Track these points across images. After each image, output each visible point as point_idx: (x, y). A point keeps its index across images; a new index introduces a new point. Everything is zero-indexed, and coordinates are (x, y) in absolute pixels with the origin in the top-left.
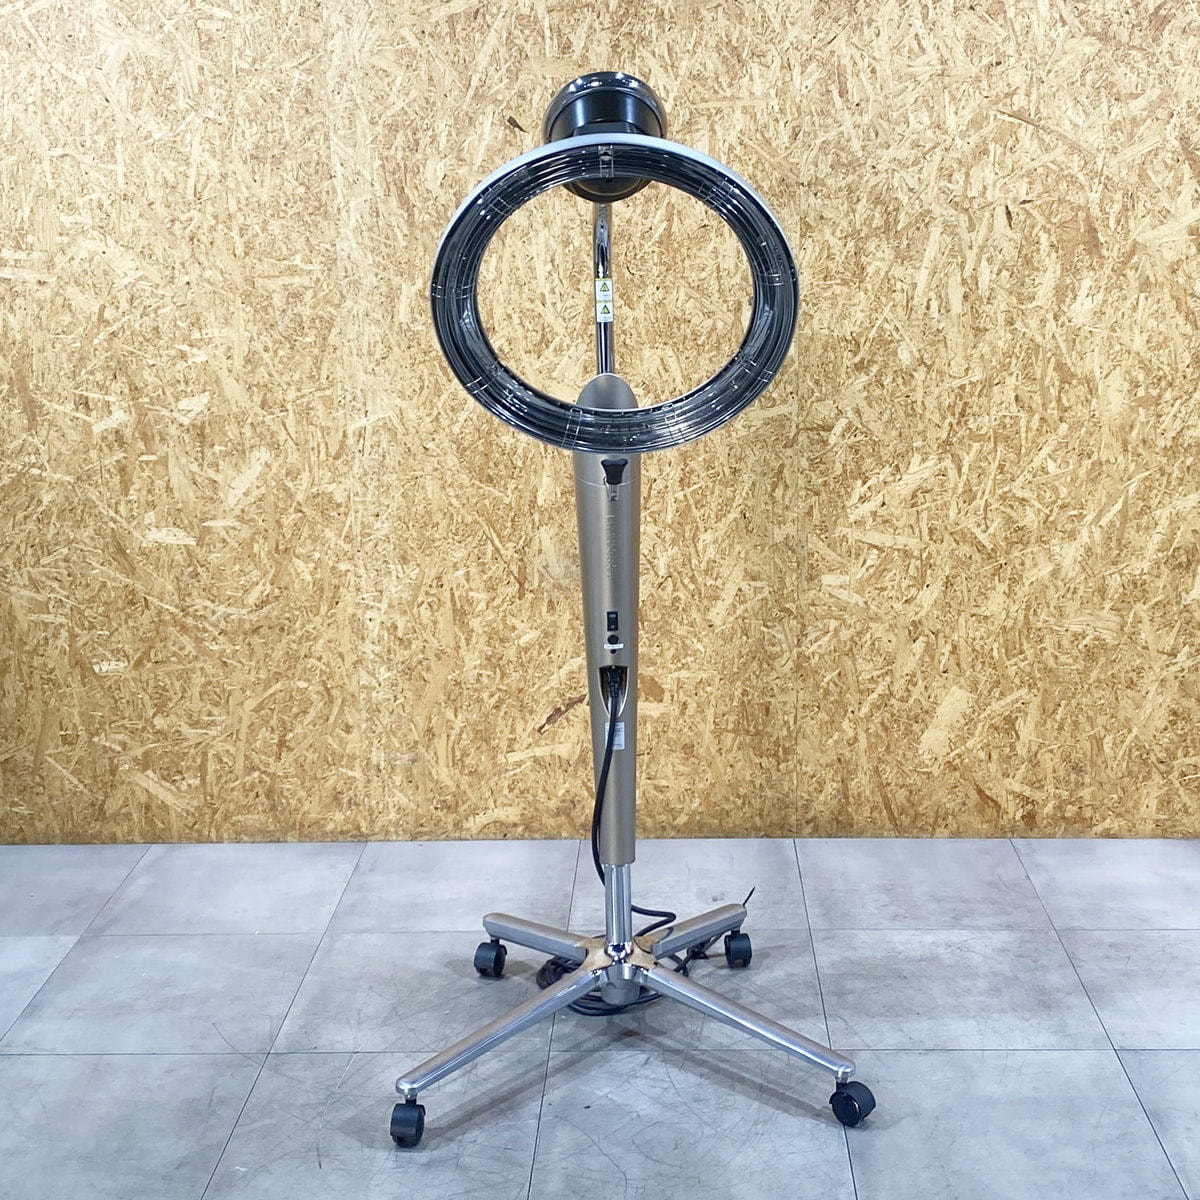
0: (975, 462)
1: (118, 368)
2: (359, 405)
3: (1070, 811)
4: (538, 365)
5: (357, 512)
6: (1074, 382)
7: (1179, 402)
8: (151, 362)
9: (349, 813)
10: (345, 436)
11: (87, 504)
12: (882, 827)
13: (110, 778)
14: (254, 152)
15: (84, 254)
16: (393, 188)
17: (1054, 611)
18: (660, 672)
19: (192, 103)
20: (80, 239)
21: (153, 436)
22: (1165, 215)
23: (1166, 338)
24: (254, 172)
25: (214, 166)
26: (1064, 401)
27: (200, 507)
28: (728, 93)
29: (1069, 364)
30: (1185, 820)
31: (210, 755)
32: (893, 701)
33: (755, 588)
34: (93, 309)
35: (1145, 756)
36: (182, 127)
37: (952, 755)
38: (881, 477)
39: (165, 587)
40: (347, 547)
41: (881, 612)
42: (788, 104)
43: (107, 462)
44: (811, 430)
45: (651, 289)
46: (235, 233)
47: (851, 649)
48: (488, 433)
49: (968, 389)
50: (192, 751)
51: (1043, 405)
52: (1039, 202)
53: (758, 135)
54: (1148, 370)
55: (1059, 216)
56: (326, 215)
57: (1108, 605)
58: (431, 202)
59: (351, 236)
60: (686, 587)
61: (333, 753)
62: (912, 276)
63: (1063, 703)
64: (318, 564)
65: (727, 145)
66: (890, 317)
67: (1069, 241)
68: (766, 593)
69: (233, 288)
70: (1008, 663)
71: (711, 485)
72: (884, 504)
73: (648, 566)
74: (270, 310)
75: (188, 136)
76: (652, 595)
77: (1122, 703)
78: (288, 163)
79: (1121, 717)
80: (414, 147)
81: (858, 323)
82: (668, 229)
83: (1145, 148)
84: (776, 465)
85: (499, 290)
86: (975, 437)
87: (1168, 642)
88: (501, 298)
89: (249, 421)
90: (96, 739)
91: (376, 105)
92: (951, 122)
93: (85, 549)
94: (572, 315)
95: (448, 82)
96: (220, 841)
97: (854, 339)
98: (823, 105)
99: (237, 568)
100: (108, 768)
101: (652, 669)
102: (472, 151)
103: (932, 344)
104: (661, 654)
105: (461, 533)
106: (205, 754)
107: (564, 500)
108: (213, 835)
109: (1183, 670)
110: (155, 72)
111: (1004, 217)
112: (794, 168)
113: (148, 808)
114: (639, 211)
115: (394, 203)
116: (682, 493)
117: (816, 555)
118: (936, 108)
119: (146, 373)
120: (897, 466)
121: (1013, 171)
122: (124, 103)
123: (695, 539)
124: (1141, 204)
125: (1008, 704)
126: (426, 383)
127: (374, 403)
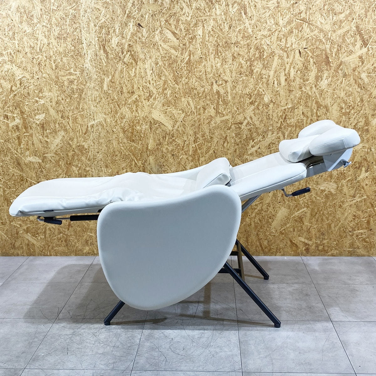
0: (289, 134)
1: (17, 106)
2: (92, 117)
3: (321, 248)
4: (148, 103)
5: (92, 151)
6: (322, 108)
7: (356, 114)
8: (27, 104)
9: (90, 247)
10: (88, 127)
11: (9, 149)
12: (259, 253)
13: (16, 235)
14: (58, 36)
15: (6, 69)
16: (102, 47)
17: (315, 183)
19: (38, 21)
20: (5, 65)
21: (28, 127)
22: (351, 52)
23: (351, 93)
24: (58, 42)
25: (45, 41)
26: (318, 114)
27: (43, 150)
28: (208, 14)
29: (320, 102)
30: (358, 251)
31: (47, 228)
32: (263, 212)
34: (9, 87)
35: (345, 230)
36: (36, 28)
37: (282, 229)
38: (259, 139)
39: (32, 175)
40: (89, 163)
42: (228, 18)
43: (14, 136)
44: (236, 124)
45: (184, 78)
46: (52, 62)
48: (133, 126)
49: (287, 110)
50: (42, 227)
51: (312, 115)
52: (310, 49)
53: (218, 28)
54: (346, 104)
55: (316, 53)
56: (81, 56)
57: (333, 180)
58: (114, 51)
59: (88, 62)
61: (85, 228)
62: (269, 74)
63: (318, 212)
64: (80, 168)
65: (208, 31)
66: (261, 87)
67: (320, 61)
69: (52, 80)
70: (300, 200)
71: (204, 142)
72: (259, 148)
74: (64, 87)
75: (37, 31)
77: (338, 212)
78: (68, 39)
79: (337, 216)
80: (108, 33)
81: (251, 89)
82: (189, 59)
83: (344, 30)
84: (224, 135)
85: (135, 80)
86: (289, 125)
87: (352, 192)
88: (136, 82)
89: (58, 122)
90: (12, 223)
91: (96, 20)
92: (281, 22)
93: (8, 163)
94: (159, 87)
95: (119, 12)
96: (51, 255)
97: (250, 94)
98: (239, 17)
99: (55, 169)
100: (16, 232)
102: (126, 34)
103: (275, 95)
105: (124, 158)
106: (46, 228)
107: (157, 147)
108: (48, 254)
109: (357, 202)
110: (27, 11)
111: (298, 53)
112: (230, 38)
113: (28, 245)
114: (180, 53)
115: (102, 51)
116: (194, 145)
118: (276, 18)
119: (25, 107)
120: (264, 136)
121: (301, 38)
122: (17, 21)
124: (343, 49)
125: (300, 213)
126: (113, 110)
127: (97, 116)
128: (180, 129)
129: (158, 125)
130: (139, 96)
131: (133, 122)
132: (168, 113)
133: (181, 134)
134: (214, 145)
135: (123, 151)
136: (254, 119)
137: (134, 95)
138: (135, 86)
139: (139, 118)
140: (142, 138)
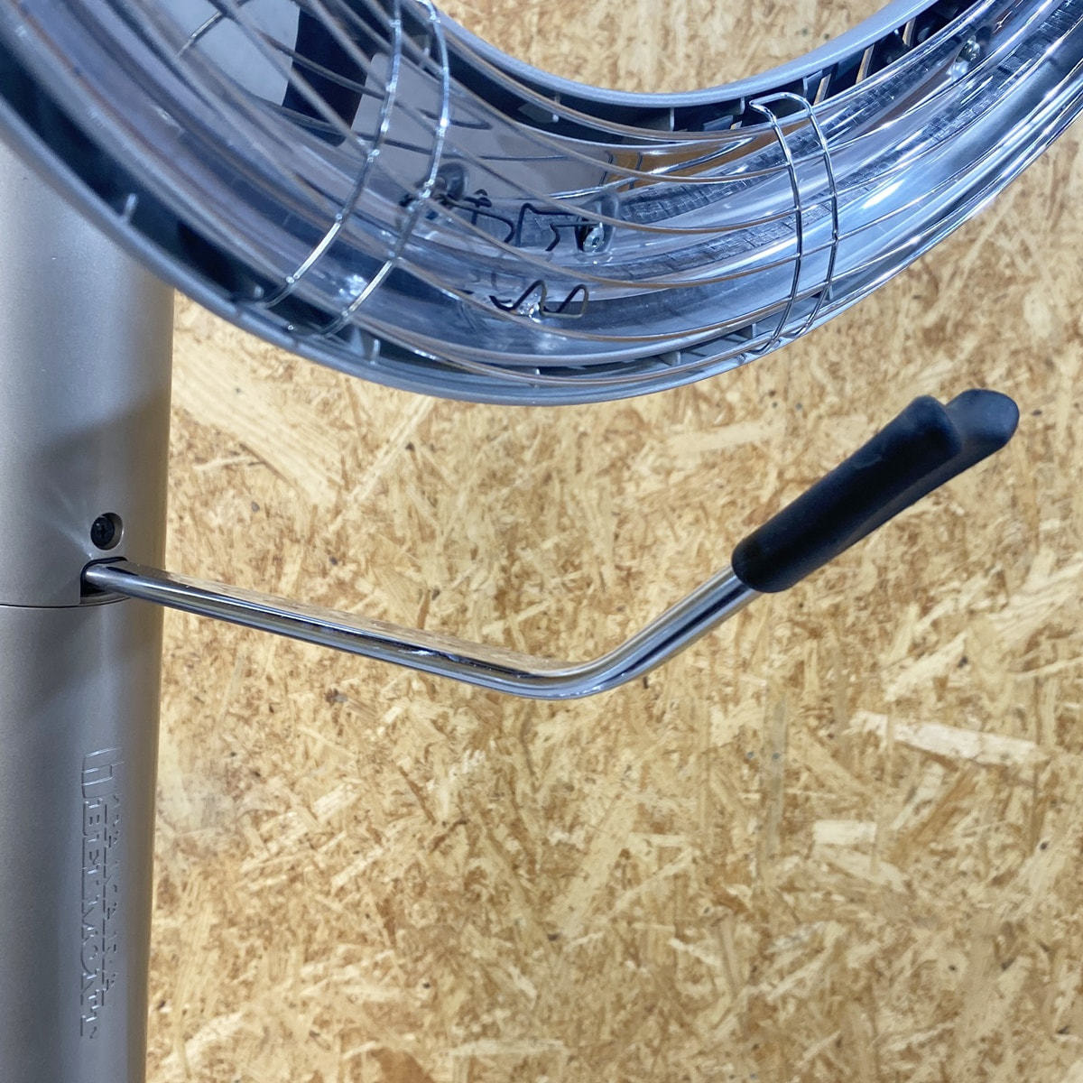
18: (430, 1043)
33: (662, 850)
41: (940, 904)
47: (868, 988)
60: (498, 847)
68: (684, 862)
73: (412, 798)
76: (417, 865)
101: (410, 1037)
104: (434, 1004)
117: (804, 776)
123: (525, 734)
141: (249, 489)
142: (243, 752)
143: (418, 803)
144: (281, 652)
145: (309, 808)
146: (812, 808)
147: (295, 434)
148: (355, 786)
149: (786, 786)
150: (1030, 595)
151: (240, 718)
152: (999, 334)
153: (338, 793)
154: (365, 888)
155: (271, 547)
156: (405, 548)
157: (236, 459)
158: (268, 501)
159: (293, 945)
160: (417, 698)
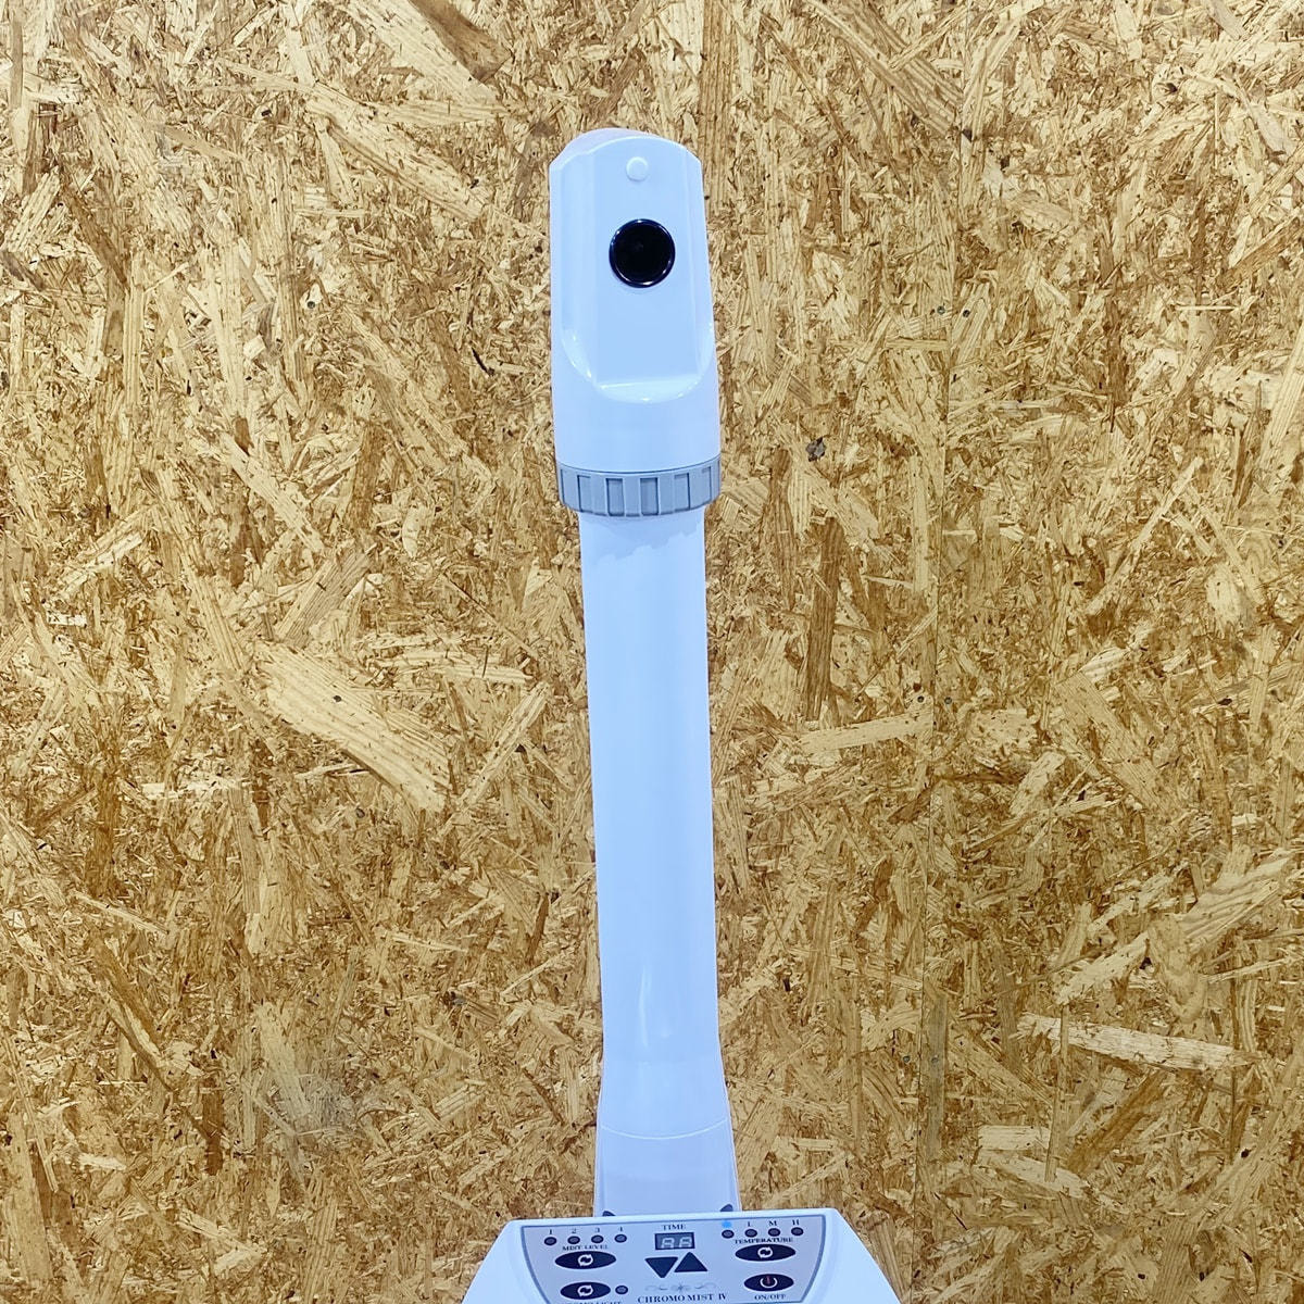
128: (505, 805)
129: (320, 769)
130: (154, 542)
131: (110, 749)
132: (404, 682)
133: (515, 844)
134: (787, 933)
135: (39, 968)
136: (1112, 746)
137: (111, 535)
138: (118, 464)
139: (156, 715)
140: (192, 868)
141: (353, 796)
142: (360, 1053)
143: (545, 1105)
144: (393, 956)
145: (431, 1107)
146: (976, 1112)
147: (397, 739)
148: (478, 1087)
149: (946, 1091)
150: (1221, 893)
151: (354, 1020)
152: (1178, 619)
153: (460, 1094)
154: (493, 1187)
155: (379, 852)
156: (520, 850)
157: (338, 767)
158: (372, 806)
159: (421, 1240)
160: (539, 1000)
